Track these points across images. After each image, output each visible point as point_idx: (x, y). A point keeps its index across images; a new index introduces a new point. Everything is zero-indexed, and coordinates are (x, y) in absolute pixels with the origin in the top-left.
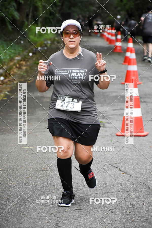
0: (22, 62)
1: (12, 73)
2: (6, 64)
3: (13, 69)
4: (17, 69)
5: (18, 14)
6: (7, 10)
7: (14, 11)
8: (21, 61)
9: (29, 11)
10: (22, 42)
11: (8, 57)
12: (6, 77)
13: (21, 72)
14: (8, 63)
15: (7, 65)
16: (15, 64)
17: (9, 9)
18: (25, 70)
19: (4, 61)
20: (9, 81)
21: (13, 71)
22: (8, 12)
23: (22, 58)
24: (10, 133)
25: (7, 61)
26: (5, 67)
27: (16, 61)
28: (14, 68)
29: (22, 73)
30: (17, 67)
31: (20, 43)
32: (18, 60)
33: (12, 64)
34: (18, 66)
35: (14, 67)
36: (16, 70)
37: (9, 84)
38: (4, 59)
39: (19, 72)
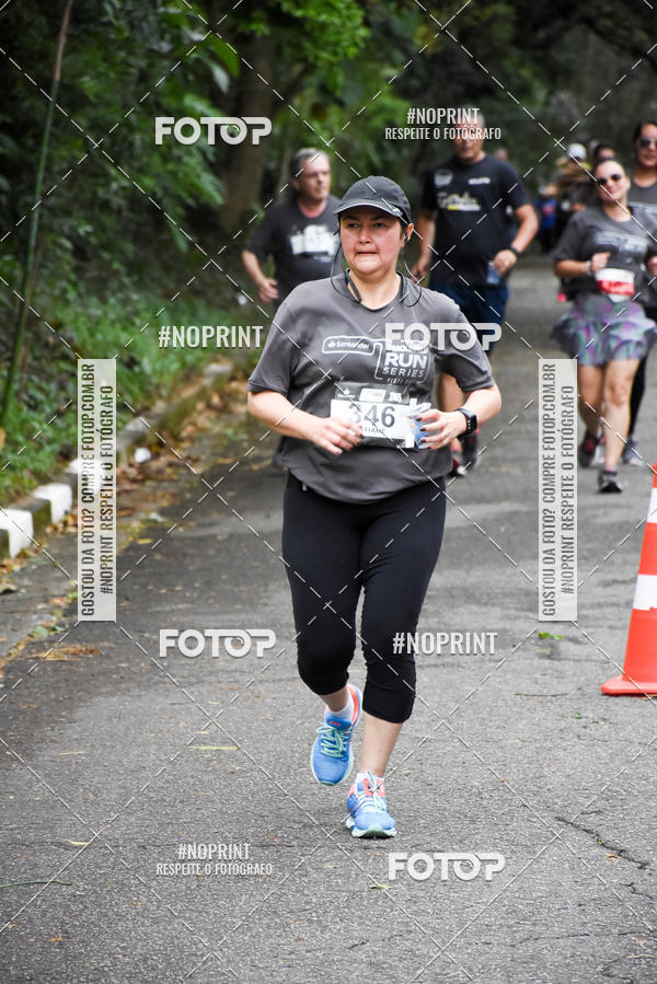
0: (234, 385)
1: (187, 431)
2: (164, 392)
3: (195, 415)
4: (213, 415)
5: (220, 184)
6: (170, 166)
7: (199, 169)
8: (233, 378)
10: (242, 300)
11: (175, 366)
12: (157, 448)
13: (228, 425)
14: (173, 389)
15: (169, 399)
16: (203, 395)
17: (179, 159)
18: (243, 418)
19: (155, 380)
20: (171, 465)
21: (194, 424)
22: (173, 174)
23: (237, 367)
24: (149, 685)
25: (168, 379)
26: (160, 407)
27: (207, 382)
28: (200, 413)
29: (230, 432)
30: (209, 406)
31: (236, 302)
32: (219, 377)
33: (189, 392)
34: (216, 400)
35: (200, 406)
36: (204, 420)
37: (171, 481)
38: (161, 373)
39: (217, 429)
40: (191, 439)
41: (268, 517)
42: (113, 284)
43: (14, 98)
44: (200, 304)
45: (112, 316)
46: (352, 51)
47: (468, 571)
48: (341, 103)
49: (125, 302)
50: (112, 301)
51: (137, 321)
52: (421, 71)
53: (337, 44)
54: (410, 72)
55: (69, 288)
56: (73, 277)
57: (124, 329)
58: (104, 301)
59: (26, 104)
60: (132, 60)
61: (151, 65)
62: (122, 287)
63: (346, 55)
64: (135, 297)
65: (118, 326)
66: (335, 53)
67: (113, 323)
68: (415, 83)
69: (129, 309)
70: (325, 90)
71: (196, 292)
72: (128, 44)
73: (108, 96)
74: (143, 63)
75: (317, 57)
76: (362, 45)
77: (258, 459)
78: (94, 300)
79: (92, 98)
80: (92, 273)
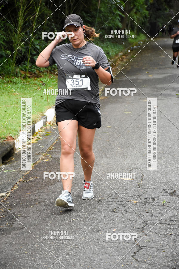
0: (123, 56)
1: (117, 64)
2: (113, 58)
3: (118, 62)
4: (120, 61)
5: (121, 24)
6: (114, 22)
7: (118, 22)
8: (123, 55)
9: (128, 23)
10: (124, 43)
11: (115, 54)
13: (123, 63)
14: (114, 58)
15: (114, 59)
16: (119, 58)
17: (115, 21)
18: (125, 62)
19: (112, 56)
20: (115, 69)
21: (118, 63)
22: (114, 23)
23: (124, 54)
24: (116, 103)
25: (113, 56)
27: (119, 56)
28: (119, 61)
29: (123, 64)
30: (120, 60)
31: (123, 44)
32: (121, 55)
33: (117, 58)
34: (121, 59)
35: (118, 60)
36: (119, 62)
37: (115, 71)
38: (112, 55)
39: (121, 63)
40: (118, 65)
41: (131, 77)
42: (105, 41)
43: (91, 12)
44: (118, 44)
45: (105, 46)
46: (142, 3)
47: (164, 85)
48: (139, 12)
49: (107, 44)
50: (105, 43)
51: (109, 47)
52: (150, 6)
53: (139, 2)
54: (148, 7)
55: (98, 41)
56: (99, 40)
57: (107, 48)
58: (104, 44)
59: (93, 12)
60: (109, 5)
61: (112, 6)
62: (106, 41)
63: (141, 4)
64: (108, 43)
65: (106, 47)
66: (139, 3)
67: (105, 47)
68: (149, 8)
69: (107, 45)
70: (137, 10)
71: (117, 42)
72: (108, 3)
73: (105, 11)
74: (110, 5)
75: (136, 4)
76: (143, 2)
77: (128, 68)
78: (102, 44)
79: (103, 11)
80: (102, 39)
